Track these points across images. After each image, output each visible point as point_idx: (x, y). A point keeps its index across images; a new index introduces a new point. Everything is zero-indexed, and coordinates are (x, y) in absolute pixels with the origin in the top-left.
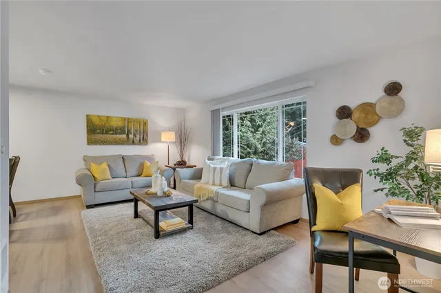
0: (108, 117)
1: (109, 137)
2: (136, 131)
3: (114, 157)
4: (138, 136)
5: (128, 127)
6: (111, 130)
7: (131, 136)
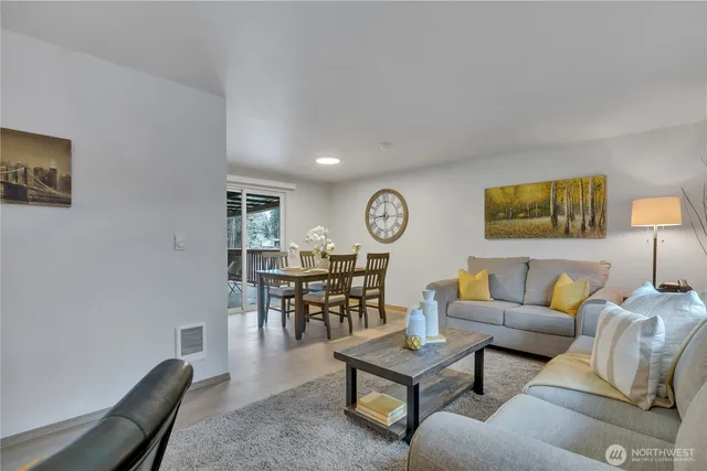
0: (517, 187)
1: (519, 223)
2: (575, 207)
3: (510, 263)
4: (579, 218)
5: (555, 200)
6: (522, 212)
7: (562, 219)
